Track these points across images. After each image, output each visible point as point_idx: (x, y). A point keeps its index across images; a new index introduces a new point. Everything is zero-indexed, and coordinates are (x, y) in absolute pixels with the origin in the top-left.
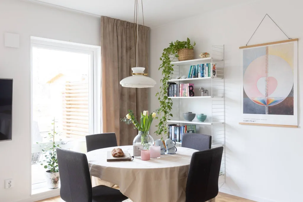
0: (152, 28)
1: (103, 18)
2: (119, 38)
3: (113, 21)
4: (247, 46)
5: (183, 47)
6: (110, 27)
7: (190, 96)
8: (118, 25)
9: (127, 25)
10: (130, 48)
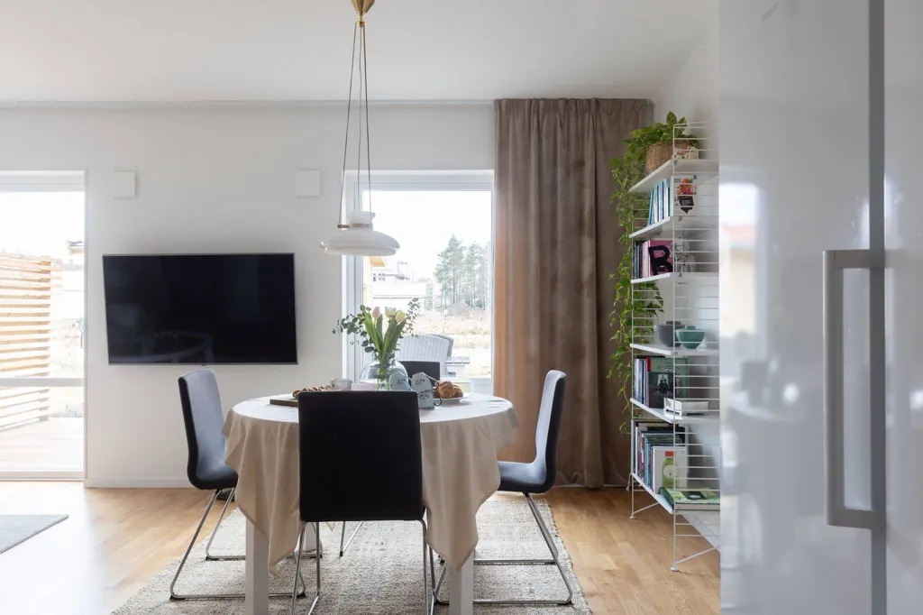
2: (544, 142)
3: (526, 107)
8: (542, 109)
10: (580, 164)
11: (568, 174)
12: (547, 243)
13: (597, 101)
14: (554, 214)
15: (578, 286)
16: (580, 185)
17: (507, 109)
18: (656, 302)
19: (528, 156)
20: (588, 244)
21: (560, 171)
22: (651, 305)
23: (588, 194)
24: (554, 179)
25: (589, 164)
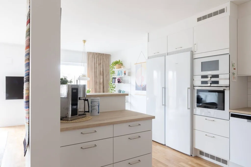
0: (111, 55)
1: (88, 52)
2: (95, 60)
3: (92, 54)
4: (137, 64)
5: (117, 64)
6: (91, 56)
7: (118, 83)
8: (95, 54)
9: (99, 55)
10: (101, 64)
11: (99, 65)
12: (95, 77)
13: (103, 54)
14: (96, 71)
15: (100, 84)
16: (101, 67)
17: (89, 54)
18: (115, 87)
19: (92, 62)
20: (102, 77)
21: (98, 65)
22: (114, 87)
23: (102, 69)
24: (97, 66)
25: (102, 64)
